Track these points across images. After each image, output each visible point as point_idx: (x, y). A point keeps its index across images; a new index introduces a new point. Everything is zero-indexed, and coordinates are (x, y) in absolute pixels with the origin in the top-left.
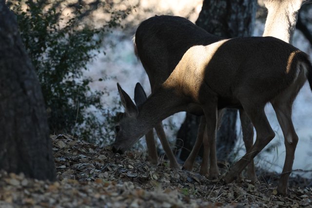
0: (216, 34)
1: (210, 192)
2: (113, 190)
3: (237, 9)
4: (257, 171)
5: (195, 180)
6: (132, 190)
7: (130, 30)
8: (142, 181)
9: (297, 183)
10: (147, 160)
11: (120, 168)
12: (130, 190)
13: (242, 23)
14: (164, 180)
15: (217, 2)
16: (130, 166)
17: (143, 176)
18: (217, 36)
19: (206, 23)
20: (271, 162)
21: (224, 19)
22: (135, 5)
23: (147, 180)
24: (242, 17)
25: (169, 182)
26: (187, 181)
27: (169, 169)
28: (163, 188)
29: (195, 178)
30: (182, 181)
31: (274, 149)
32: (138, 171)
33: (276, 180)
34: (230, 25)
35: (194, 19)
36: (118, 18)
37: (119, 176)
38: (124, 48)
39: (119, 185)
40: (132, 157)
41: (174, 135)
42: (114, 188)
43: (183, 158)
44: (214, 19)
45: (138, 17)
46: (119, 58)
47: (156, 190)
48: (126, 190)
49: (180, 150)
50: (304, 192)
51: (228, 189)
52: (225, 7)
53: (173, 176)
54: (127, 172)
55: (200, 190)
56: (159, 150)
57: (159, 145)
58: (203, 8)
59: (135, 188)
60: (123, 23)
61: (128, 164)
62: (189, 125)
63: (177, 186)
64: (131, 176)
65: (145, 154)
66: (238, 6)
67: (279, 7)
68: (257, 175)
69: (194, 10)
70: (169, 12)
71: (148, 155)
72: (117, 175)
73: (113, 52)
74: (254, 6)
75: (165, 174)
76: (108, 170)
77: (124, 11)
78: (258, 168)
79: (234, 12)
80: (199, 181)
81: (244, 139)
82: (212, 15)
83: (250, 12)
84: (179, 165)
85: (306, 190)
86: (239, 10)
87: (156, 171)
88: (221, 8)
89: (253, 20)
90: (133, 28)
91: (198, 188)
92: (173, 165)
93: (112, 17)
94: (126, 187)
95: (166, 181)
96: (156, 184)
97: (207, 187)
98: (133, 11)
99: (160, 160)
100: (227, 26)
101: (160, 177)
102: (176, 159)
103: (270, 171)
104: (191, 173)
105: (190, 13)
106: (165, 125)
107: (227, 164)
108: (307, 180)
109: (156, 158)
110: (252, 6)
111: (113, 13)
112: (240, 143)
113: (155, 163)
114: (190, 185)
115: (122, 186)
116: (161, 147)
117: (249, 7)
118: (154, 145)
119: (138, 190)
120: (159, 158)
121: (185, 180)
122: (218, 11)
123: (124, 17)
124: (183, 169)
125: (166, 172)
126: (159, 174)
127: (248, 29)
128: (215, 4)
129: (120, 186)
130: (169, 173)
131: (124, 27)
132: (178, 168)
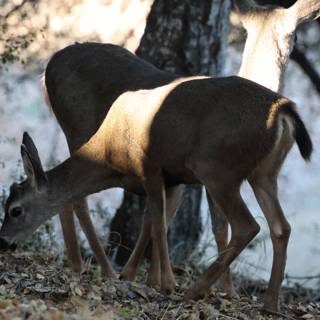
0: (168, 69)
1: (163, 313)
2: (14, 313)
3: (200, 30)
4: (234, 279)
5: (139, 296)
6: (44, 312)
7: (34, 66)
8: (58, 299)
9: (295, 296)
10: (65, 265)
11: (24, 279)
12: (39, 312)
13: (207, 52)
14: (91, 295)
15: (168, 21)
16: (39, 276)
17: (60, 291)
18: (170, 72)
19: (151, 53)
20: (256, 264)
21: (179, 47)
22: (41, 27)
23: (66, 296)
24: (206, 42)
25: (100, 298)
26: (128, 297)
27: (100, 279)
28: (92, 309)
29: (139, 291)
30: (119, 297)
31: (259, 245)
32: (52, 282)
33: (263, 291)
34: (188, 55)
35: (132, 46)
36: (16, 48)
37: (22, 291)
38: (25, 94)
39: (23, 305)
40: (42, 262)
41: (105, 226)
42: (15, 310)
43: (121, 260)
44: (164, 46)
45: (46, 46)
46: (18, 109)
47: (80, 311)
48: (33, 313)
49: (116, 250)
50: (308, 309)
51: (190, 308)
52: (179, 28)
53: (105, 290)
54: (34, 285)
55: (148, 311)
56: (83, 250)
57: (83, 242)
58: (147, 31)
59: (48, 309)
60: (23, 55)
61: (36, 271)
62: (129, 211)
63: (112, 304)
64: (42, 290)
65: (62, 256)
66: (201, 27)
67: (263, 27)
68: (235, 286)
69: (131, 33)
70: (93, 37)
71: (66, 257)
72: (20, 289)
73: (9, 100)
74: (225, 26)
75: (94, 287)
76: (5, 283)
77: (24, 37)
78: (235, 274)
79: (194, 36)
80: (145, 296)
81: (214, 231)
82: (160, 40)
83: (219, 35)
84: (114, 272)
85: (309, 306)
86: (203, 31)
87: (80, 283)
88: (174, 29)
89: (223, 46)
90: (38, 63)
91: (144, 307)
92: (106, 273)
93: (6, 47)
94: (34, 308)
95: (95, 298)
96: (80, 302)
97: (158, 306)
98: (39, 36)
99: (86, 266)
100: (184, 57)
101: (87, 292)
102: (111, 263)
103: (255, 278)
104: (134, 284)
105: (127, 38)
106: (93, 211)
107: (188, 269)
108: (311, 291)
109: (79, 262)
110: (222, 26)
111: (8, 41)
112: (207, 236)
113: (77, 270)
114: (133, 303)
115: (27, 306)
116: (87, 245)
117: (217, 27)
118: (76, 243)
119: (53, 311)
120: (83, 262)
121: (125, 296)
122: (170, 34)
123: (26, 45)
124: (120, 278)
125: (96, 283)
126: (84, 286)
127: (216, 62)
128: (165, 24)
129: (25, 306)
130: (99, 286)
131: (25, 61)
132: (114, 277)
